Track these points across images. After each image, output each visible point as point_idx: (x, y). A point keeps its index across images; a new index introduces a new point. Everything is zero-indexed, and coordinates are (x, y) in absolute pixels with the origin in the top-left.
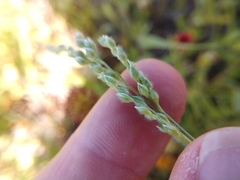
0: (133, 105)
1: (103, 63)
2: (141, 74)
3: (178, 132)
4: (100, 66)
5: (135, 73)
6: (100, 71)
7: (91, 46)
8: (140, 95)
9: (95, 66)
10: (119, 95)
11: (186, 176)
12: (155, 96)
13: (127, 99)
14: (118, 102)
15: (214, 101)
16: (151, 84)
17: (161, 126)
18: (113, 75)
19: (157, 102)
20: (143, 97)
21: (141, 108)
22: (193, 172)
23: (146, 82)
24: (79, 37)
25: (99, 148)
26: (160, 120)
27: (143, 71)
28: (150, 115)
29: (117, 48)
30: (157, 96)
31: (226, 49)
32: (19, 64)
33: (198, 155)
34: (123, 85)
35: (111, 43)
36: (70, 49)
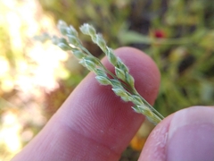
0: (110, 87)
1: (84, 49)
2: (119, 59)
3: (151, 113)
4: (81, 51)
5: (113, 59)
6: (81, 56)
7: (73, 34)
8: (117, 78)
9: (77, 52)
10: (98, 78)
11: (156, 149)
12: (131, 80)
13: (105, 82)
14: (97, 84)
15: (184, 93)
16: (128, 69)
17: (136, 107)
18: (93, 60)
19: (133, 85)
20: (120, 80)
21: (118, 90)
22: (162, 146)
23: (123, 66)
24: (63, 25)
25: (79, 126)
26: (135, 101)
27: (120, 57)
28: (126, 97)
29: (97, 36)
30: (133, 80)
31: (195, 45)
32: (10, 56)
33: (167, 131)
34: (102, 69)
35: (91, 31)
36: (55, 37)
